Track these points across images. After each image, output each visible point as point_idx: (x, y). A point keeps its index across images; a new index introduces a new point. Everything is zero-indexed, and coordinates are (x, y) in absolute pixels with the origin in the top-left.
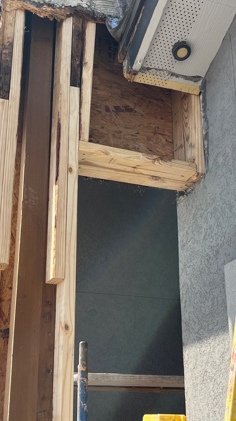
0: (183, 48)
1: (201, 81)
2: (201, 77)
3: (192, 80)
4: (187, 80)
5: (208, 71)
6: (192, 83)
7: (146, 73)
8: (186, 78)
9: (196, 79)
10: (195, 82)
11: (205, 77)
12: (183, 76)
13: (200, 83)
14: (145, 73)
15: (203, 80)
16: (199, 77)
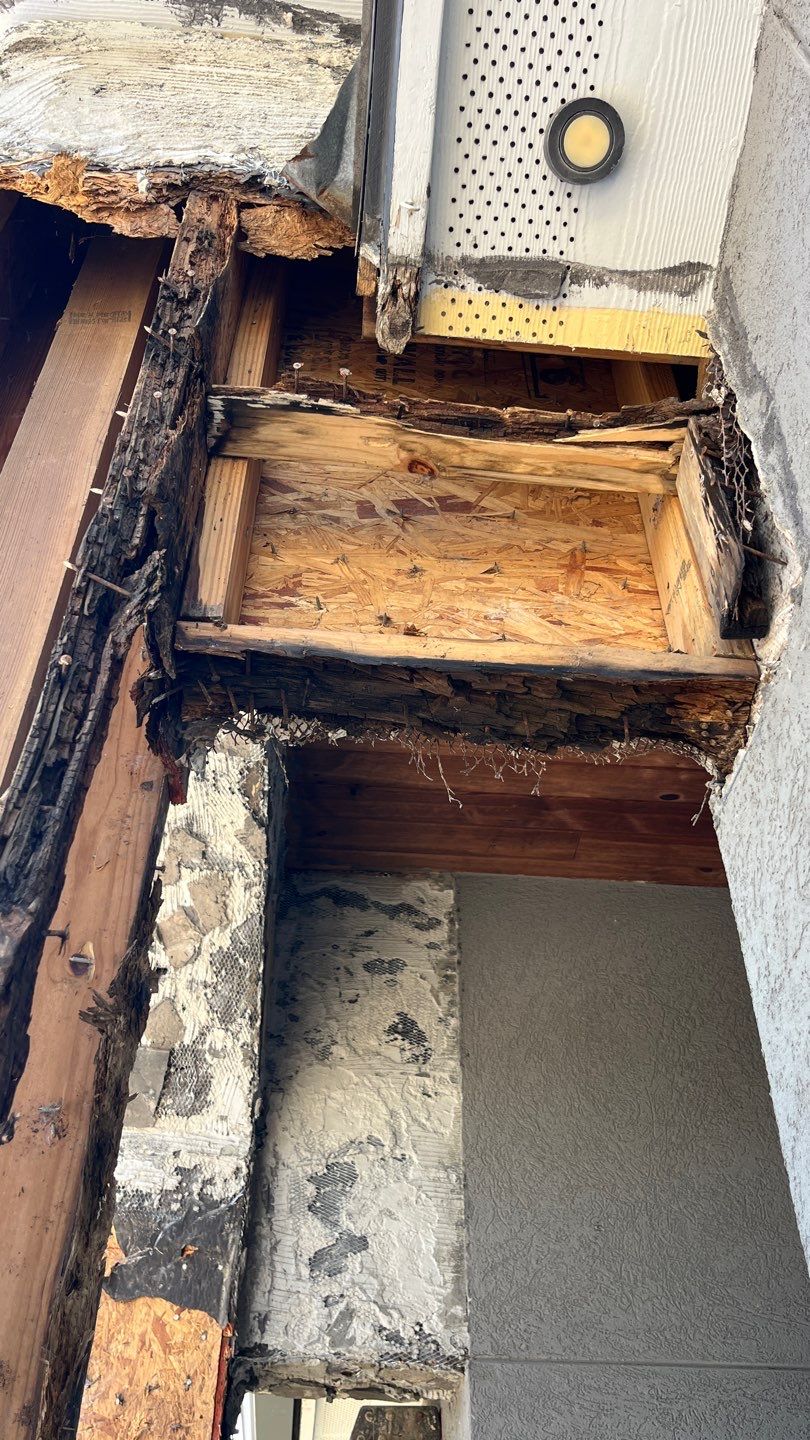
0: (584, 117)
1: (709, 287)
2: (706, 267)
3: (668, 289)
4: (645, 289)
5: (727, 231)
6: (670, 301)
7: (463, 287)
8: (640, 280)
9: (683, 276)
10: (683, 294)
11: (721, 263)
12: (624, 273)
13: (705, 299)
15: (717, 280)
16: (694, 268)
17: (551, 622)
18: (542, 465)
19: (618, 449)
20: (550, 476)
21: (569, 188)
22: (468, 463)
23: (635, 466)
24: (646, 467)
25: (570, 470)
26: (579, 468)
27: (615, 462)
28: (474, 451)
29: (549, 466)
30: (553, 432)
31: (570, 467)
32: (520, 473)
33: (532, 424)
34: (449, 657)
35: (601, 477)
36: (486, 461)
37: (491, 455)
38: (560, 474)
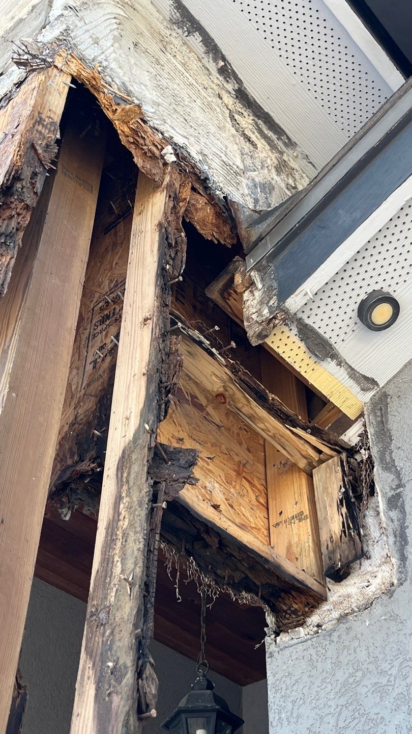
0: (388, 305)
1: (371, 393)
2: (378, 385)
3: (359, 384)
4: (352, 378)
5: (394, 377)
6: (356, 388)
7: (291, 330)
8: (353, 374)
9: (367, 382)
10: (363, 390)
11: (383, 387)
12: (350, 367)
13: (368, 397)
14: (289, 327)
15: (377, 392)
16: (374, 382)
17: (229, 504)
18: (271, 430)
19: (302, 442)
20: (268, 435)
21: (358, 321)
22: (243, 410)
23: (304, 453)
24: (307, 456)
25: (278, 438)
26: (283, 440)
27: (298, 447)
28: (251, 408)
29: (272, 432)
30: (284, 418)
31: (280, 438)
32: (258, 427)
33: (278, 409)
34: (228, 531)
35: (287, 448)
36: (251, 414)
37: (256, 413)
38: (274, 437)
